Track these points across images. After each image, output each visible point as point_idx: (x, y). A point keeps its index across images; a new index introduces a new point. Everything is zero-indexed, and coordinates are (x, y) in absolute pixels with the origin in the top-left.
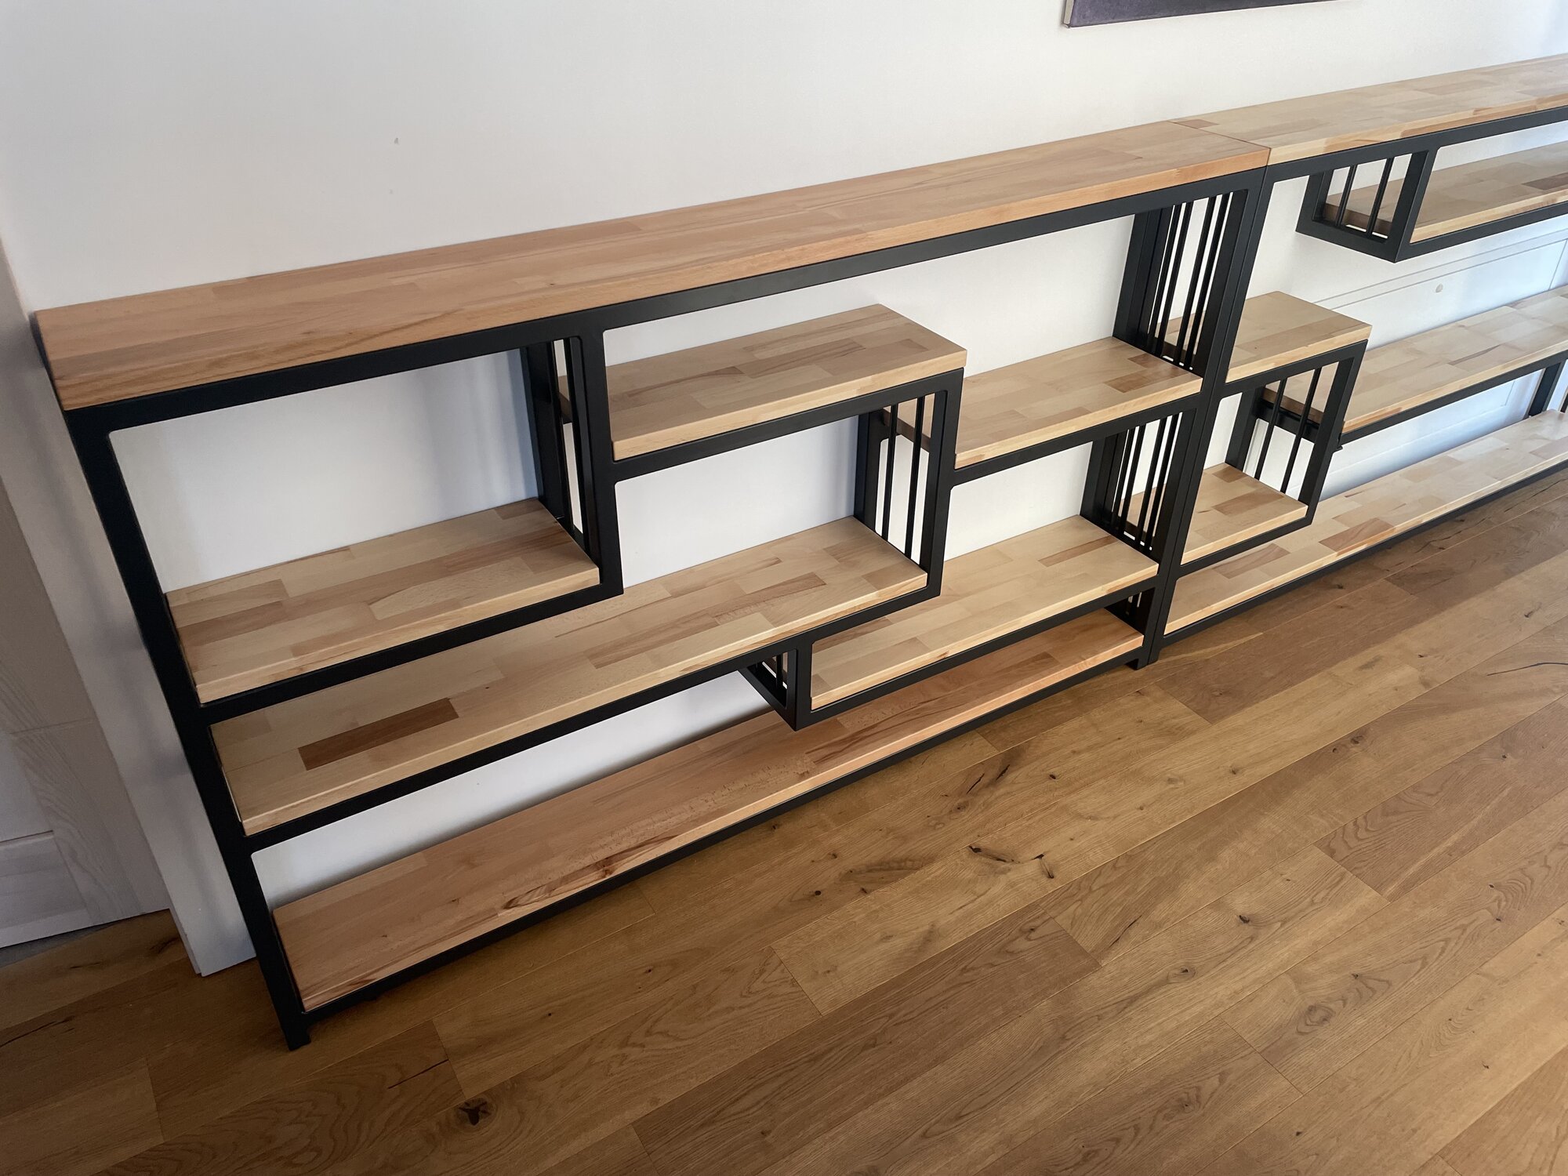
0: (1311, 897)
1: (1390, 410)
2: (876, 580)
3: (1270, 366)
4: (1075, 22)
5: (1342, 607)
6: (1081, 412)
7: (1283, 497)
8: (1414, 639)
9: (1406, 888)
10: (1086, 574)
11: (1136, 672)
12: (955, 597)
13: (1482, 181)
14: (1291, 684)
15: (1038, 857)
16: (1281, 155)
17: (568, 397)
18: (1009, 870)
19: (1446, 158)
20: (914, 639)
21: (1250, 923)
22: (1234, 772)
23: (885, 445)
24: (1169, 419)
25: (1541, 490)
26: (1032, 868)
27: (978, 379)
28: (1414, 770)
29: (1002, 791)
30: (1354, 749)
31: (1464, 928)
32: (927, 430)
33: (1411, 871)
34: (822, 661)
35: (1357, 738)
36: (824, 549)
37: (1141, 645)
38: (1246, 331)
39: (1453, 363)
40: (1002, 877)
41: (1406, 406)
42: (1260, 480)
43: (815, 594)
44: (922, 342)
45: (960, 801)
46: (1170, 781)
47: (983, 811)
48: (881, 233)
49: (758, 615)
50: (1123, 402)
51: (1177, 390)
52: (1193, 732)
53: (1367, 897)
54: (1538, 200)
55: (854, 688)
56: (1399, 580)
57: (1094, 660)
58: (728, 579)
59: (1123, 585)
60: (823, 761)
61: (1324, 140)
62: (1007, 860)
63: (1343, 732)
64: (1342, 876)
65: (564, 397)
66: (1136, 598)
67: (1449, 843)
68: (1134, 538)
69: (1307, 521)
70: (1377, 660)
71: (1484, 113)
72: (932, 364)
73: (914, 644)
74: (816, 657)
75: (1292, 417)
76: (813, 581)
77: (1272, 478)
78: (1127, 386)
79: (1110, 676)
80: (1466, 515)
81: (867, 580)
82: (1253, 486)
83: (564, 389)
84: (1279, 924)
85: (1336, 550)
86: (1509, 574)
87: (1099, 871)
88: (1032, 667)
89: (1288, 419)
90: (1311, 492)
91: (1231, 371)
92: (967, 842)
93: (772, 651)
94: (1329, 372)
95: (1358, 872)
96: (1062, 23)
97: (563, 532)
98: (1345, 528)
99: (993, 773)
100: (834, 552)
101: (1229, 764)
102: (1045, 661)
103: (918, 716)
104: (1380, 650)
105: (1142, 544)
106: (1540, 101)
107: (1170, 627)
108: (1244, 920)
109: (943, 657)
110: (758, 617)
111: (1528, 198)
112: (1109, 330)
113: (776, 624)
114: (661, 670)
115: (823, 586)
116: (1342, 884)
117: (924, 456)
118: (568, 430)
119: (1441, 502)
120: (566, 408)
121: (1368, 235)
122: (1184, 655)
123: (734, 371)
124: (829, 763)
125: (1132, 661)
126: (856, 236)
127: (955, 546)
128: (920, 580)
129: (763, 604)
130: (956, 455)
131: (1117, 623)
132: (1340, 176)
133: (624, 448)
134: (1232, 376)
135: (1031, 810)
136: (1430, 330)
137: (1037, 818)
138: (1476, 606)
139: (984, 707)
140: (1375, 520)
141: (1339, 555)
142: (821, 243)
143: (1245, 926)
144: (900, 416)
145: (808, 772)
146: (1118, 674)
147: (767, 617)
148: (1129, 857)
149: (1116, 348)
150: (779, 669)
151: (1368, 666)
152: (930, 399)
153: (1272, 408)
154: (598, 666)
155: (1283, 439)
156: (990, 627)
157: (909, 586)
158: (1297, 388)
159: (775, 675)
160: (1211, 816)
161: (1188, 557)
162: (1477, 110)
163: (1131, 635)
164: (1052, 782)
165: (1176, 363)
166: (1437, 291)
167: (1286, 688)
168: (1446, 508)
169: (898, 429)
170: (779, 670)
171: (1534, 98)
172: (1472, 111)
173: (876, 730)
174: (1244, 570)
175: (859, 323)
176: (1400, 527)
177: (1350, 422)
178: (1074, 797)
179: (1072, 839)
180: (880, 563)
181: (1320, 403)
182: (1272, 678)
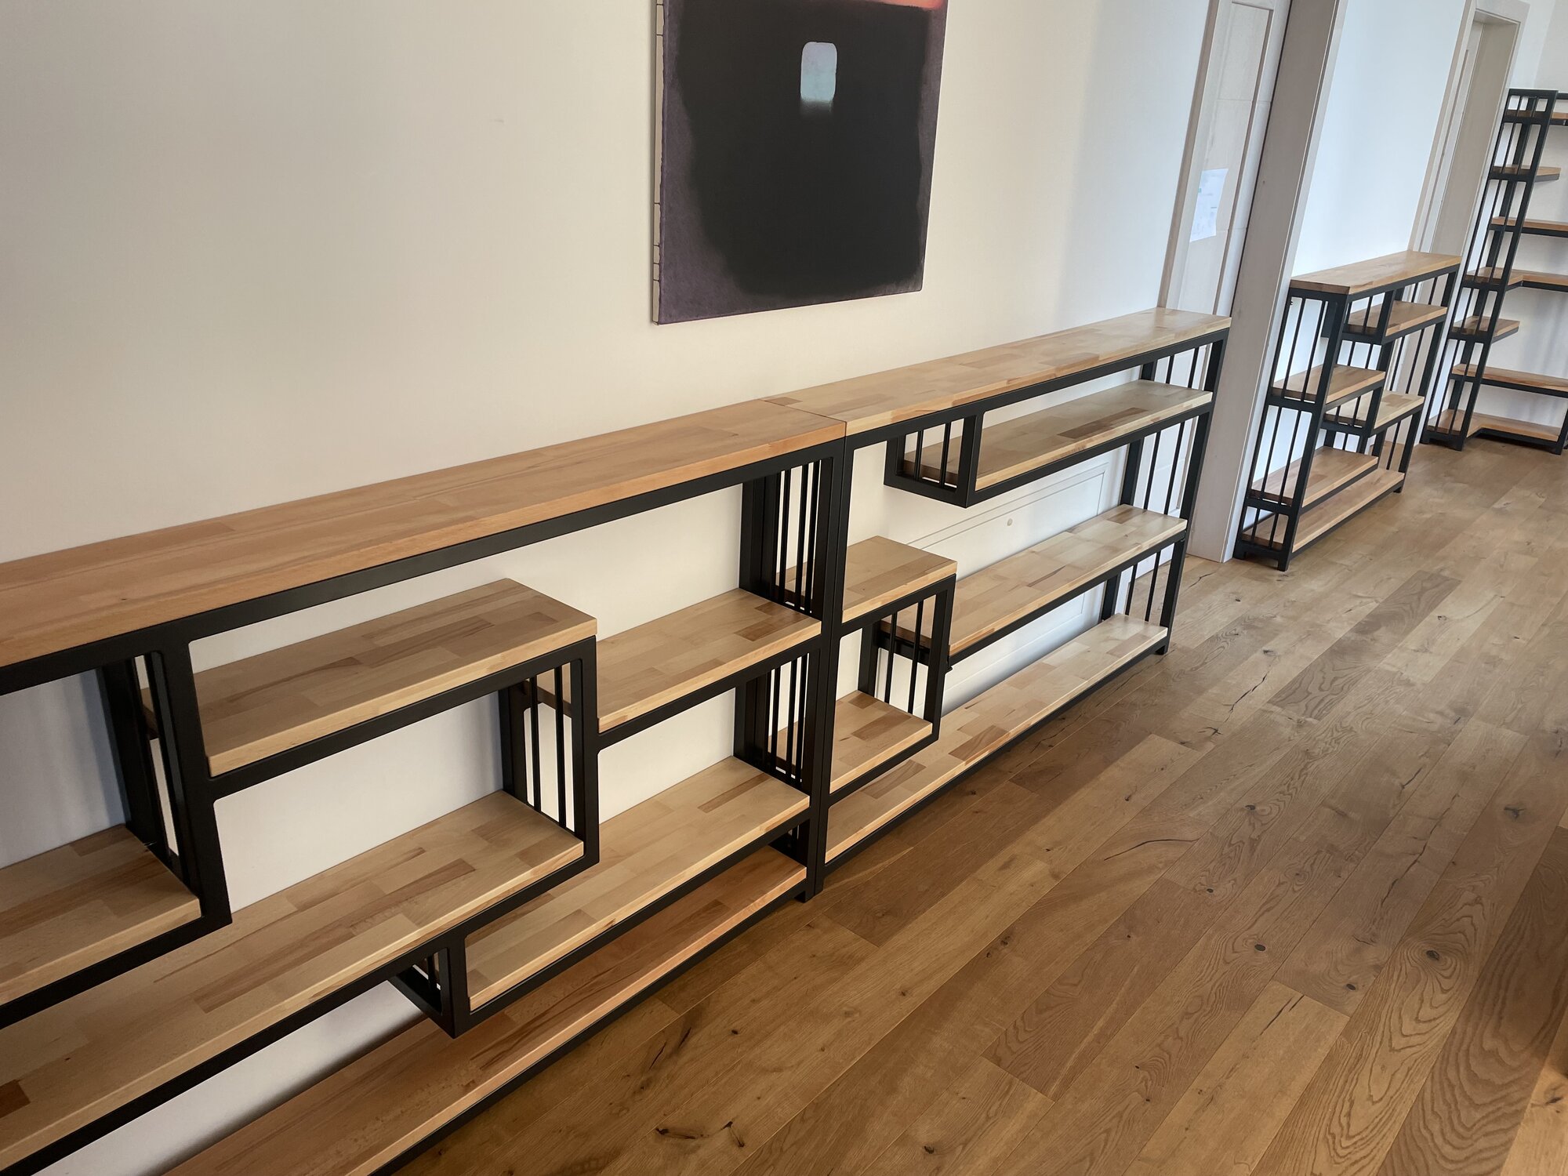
0: (985, 1112)
1: (985, 631)
2: (529, 858)
3: (878, 605)
4: (663, 320)
5: (977, 812)
6: (717, 663)
7: (910, 717)
8: (1039, 835)
9: (1066, 1084)
10: (743, 816)
11: (805, 904)
12: (617, 858)
13: (1025, 434)
14: (943, 895)
15: (726, 1126)
16: (855, 427)
17: (152, 710)
18: (699, 1147)
19: (991, 419)
20: (579, 911)
21: (935, 1153)
22: (903, 994)
23: (527, 714)
24: (799, 660)
25: (1121, 684)
26: (721, 1139)
27: (612, 641)
28: (1057, 962)
29: (685, 1059)
30: (1005, 950)
31: (1120, 1115)
32: (567, 696)
33: (1069, 1064)
34: (475, 956)
35: (1005, 939)
36: (473, 830)
37: (805, 877)
38: (853, 573)
39: (1030, 585)
40: (693, 1157)
41: (998, 626)
42: (890, 703)
43: (463, 883)
44: (551, 613)
45: (643, 1078)
46: (847, 1014)
47: (667, 1086)
48: (494, 518)
49: (401, 916)
50: (752, 651)
51: (800, 635)
52: (862, 959)
53: (1035, 1101)
54: (1071, 448)
55: (517, 977)
56: (1020, 780)
57: (763, 900)
58: (364, 881)
59: (780, 821)
60: (490, 1065)
61: (890, 412)
62: (696, 1137)
63: (993, 936)
64: (1010, 1084)
65: (147, 709)
66: (795, 831)
67: (1096, 1030)
68: (784, 772)
69: (934, 737)
70: (1012, 860)
71: (1017, 382)
72: (564, 635)
73: (580, 917)
74: (469, 951)
75: (907, 645)
76: (460, 869)
77: (899, 701)
78: (756, 635)
79: (781, 913)
80: (1065, 713)
81: (520, 858)
82: (884, 709)
83: (147, 701)
84: (961, 1147)
85: (964, 760)
86: (1108, 762)
87: (789, 1126)
88: (703, 917)
89: (904, 647)
90: (933, 711)
91: (845, 612)
92: (653, 1125)
93: (422, 953)
94: (930, 603)
95: (1024, 1076)
96: (652, 320)
97: (154, 861)
98: (969, 738)
99: (675, 1040)
100: (483, 833)
101: (898, 986)
102: (717, 910)
103: (592, 992)
104: (1015, 849)
105: (793, 777)
106: (1059, 369)
107: (830, 855)
108: (929, 1150)
109: (610, 926)
110: (400, 919)
111: (1063, 447)
112: (734, 581)
113: (420, 924)
114: (286, 1001)
115: (473, 873)
116: (1011, 1092)
117: (567, 722)
118: (155, 745)
119: (1043, 705)
120: (152, 721)
121: (941, 486)
122: (846, 880)
123: (351, 662)
124: (496, 1067)
125: (799, 894)
126: (469, 524)
127: (607, 809)
128: (577, 850)
129: (405, 904)
130: (598, 719)
131: (781, 859)
132: (911, 440)
133: (221, 763)
134: (847, 616)
135: (717, 1074)
136: (1007, 557)
137: (723, 1081)
138: (1085, 797)
139: (661, 968)
140: (993, 727)
141: (967, 763)
142: (432, 532)
143: (930, 1157)
144: (539, 684)
145: (473, 1082)
146: (788, 909)
147: (410, 918)
148: (817, 1106)
149: (742, 599)
150: (430, 970)
151: (1006, 866)
152: (566, 669)
153: (889, 638)
154: (208, 1010)
155: (903, 665)
156: (655, 885)
157: (565, 858)
158: (906, 619)
159: (427, 977)
160: (887, 1045)
161: (835, 785)
162: (1009, 381)
163: (792, 871)
164: (737, 1038)
165: (797, 609)
166: (1009, 524)
167: (939, 900)
168: (1047, 710)
169: (540, 697)
170: (431, 972)
171: (1053, 368)
172: (1006, 381)
173: (548, 1016)
174: (887, 790)
175: (486, 599)
176: (1013, 732)
177: (955, 645)
178: (757, 1051)
179: (759, 1098)
180: (534, 838)
181: (927, 630)
182: (927, 891)
